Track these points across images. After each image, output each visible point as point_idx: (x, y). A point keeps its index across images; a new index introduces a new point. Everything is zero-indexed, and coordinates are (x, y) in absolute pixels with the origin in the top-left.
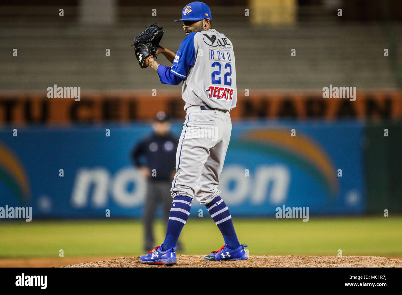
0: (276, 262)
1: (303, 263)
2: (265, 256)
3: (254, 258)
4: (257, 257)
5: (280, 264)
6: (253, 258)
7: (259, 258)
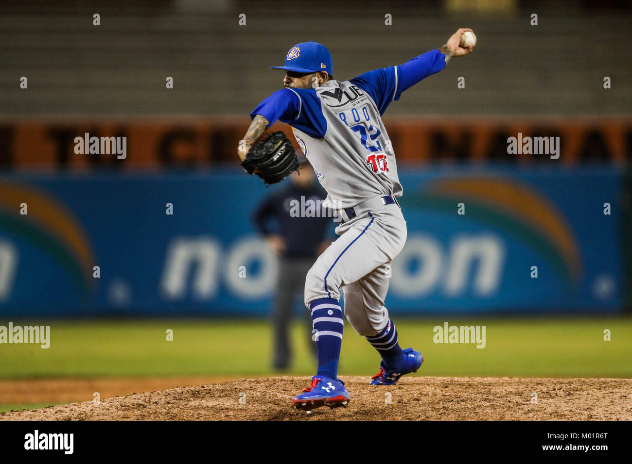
0: (485, 388)
1: (527, 389)
2: (467, 377)
3: (451, 381)
4: (456, 379)
5: (492, 390)
6: (449, 380)
7: (458, 381)
